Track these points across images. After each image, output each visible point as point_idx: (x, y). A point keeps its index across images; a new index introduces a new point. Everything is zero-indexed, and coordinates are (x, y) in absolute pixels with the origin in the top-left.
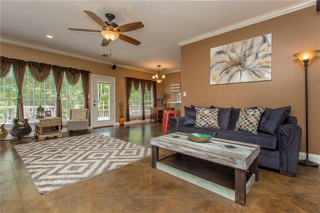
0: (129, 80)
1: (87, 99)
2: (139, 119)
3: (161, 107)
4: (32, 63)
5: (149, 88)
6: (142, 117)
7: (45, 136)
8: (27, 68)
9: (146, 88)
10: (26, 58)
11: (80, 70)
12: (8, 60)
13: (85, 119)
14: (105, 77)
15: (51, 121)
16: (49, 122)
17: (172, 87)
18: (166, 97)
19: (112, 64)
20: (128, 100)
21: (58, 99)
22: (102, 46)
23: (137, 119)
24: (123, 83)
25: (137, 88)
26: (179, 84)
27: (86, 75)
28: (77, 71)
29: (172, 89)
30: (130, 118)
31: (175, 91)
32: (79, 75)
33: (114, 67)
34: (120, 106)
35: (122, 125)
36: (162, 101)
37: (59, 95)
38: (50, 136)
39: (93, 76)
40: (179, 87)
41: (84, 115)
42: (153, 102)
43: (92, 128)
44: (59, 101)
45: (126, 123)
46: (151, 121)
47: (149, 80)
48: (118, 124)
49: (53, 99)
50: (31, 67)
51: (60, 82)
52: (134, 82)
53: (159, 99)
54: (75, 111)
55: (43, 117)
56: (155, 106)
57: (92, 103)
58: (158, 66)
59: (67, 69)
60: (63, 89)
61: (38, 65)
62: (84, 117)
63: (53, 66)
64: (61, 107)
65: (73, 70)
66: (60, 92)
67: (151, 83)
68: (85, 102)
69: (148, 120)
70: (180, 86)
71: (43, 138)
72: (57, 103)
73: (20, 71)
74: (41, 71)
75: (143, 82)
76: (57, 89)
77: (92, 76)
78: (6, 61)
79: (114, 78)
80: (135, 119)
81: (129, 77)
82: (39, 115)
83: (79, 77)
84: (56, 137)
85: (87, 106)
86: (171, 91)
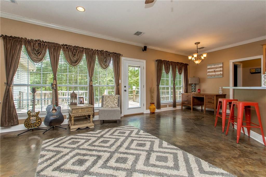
0: (160, 63)
1: (118, 85)
2: (170, 106)
3: (194, 92)
4: (65, 47)
5: (180, 71)
6: (172, 104)
7: (77, 127)
8: (62, 52)
9: (177, 72)
10: (61, 41)
11: (111, 53)
12: (44, 44)
13: (117, 106)
14: (136, 60)
15: (83, 109)
16: (81, 110)
17: (209, 69)
18: (200, 81)
19: (143, 46)
20: (158, 85)
21: (91, 84)
22: (145, 3)
23: (168, 106)
24: (153, 67)
25: (167, 72)
26: (221, 65)
27: (117, 57)
28: (108, 54)
29: (209, 72)
30: (161, 105)
31: (214, 73)
32: (111, 58)
33: (145, 49)
34: (151, 91)
35: (153, 113)
36: (195, 86)
37: (91, 80)
38: (81, 127)
39: (125, 59)
40: (222, 69)
41: (116, 102)
42: (184, 87)
43: (123, 116)
44: (91, 86)
45: (157, 111)
46: (182, 109)
47: (180, 63)
48: (148, 111)
49: (86, 84)
50: (65, 51)
51: (92, 66)
52: (165, 66)
53: (192, 84)
54: (107, 97)
55: (75, 104)
56: (186, 91)
57: (123, 89)
58: (195, 44)
59: (99, 52)
60: (95, 74)
61: (72, 48)
62: (116, 105)
63: (85, 49)
64: (93, 93)
65: (104, 53)
66: (92, 77)
67: (182, 66)
68: (116, 87)
69: (179, 107)
70: (223, 67)
71: (75, 129)
72: (90, 88)
73: (55, 54)
74: (74, 55)
75: (175, 65)
76: (89, 74)
77: (123, 59)
78: (42, 44)
79: (145, 61)
80: (165, 106)
81: (160, 60)
82: (72, 102)
83: (110, 61)
84: (87, 129)
85: (118, 92)
86: (208, 74)
